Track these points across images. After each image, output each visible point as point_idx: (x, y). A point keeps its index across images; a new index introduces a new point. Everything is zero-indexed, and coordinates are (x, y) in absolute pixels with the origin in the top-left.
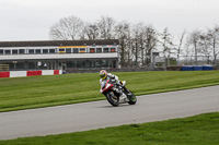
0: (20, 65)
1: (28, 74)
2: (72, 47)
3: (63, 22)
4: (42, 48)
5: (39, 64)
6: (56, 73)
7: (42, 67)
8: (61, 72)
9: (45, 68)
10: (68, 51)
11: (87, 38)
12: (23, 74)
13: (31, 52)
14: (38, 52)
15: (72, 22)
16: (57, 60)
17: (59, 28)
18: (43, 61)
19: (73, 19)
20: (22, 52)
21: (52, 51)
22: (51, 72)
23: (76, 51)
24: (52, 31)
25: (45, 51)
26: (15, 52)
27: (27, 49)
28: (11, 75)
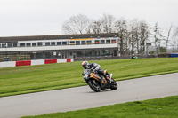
0: (39, 55)
1: (46, 62)
2: (81, 40)
3: (73, 20)
4: (56, 41)
5: (55, 54)
6: (69, 61)
7: (57, 56)
8: (72, 60)
9: (59, 57)
10: (78, 43)
11: (92, 32)
12: (42, 62)
13: (47, 44)
14: (53, 44)
15: (80, 19)
16: (68, 50)
17: (70, 25)
18: (57, 51)
19: (80, 17)
20: (40, 44)
21: (65, 43)
22: (64, 60)
23: (84, 43)
24: (64, 27)
25: (59, 44)
26: (34, 44)
27: (44, 42)
28: (32, 64)
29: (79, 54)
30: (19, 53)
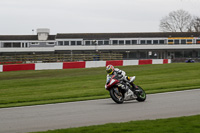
0: (132, 55)
1: (140, 63)
2: (180, 39)
3: (172, 15)
4: (152, 39)
5: (150, 54)
6: (165, 62)
7: (153, 57)
8: (169, 61)
9: (156, 58)
10: (177, 42)
11: (193, 30)
12: (135, 62)
13: (143, 42)
14: (149, 42)
15: (182, 16)
16: (166, 50)
17: (169, 21)
18: (154, 51)
19: (181, 13)
20: (134, 42)
21: (162, 42)
22: (161, 61)
23: (183, 42)
24: (162, 23)
25: (155, 42)
26: (128, 43)
27: (139, 39)
28: (124, 64)
29: (178, 55)
30: (111, 51)
